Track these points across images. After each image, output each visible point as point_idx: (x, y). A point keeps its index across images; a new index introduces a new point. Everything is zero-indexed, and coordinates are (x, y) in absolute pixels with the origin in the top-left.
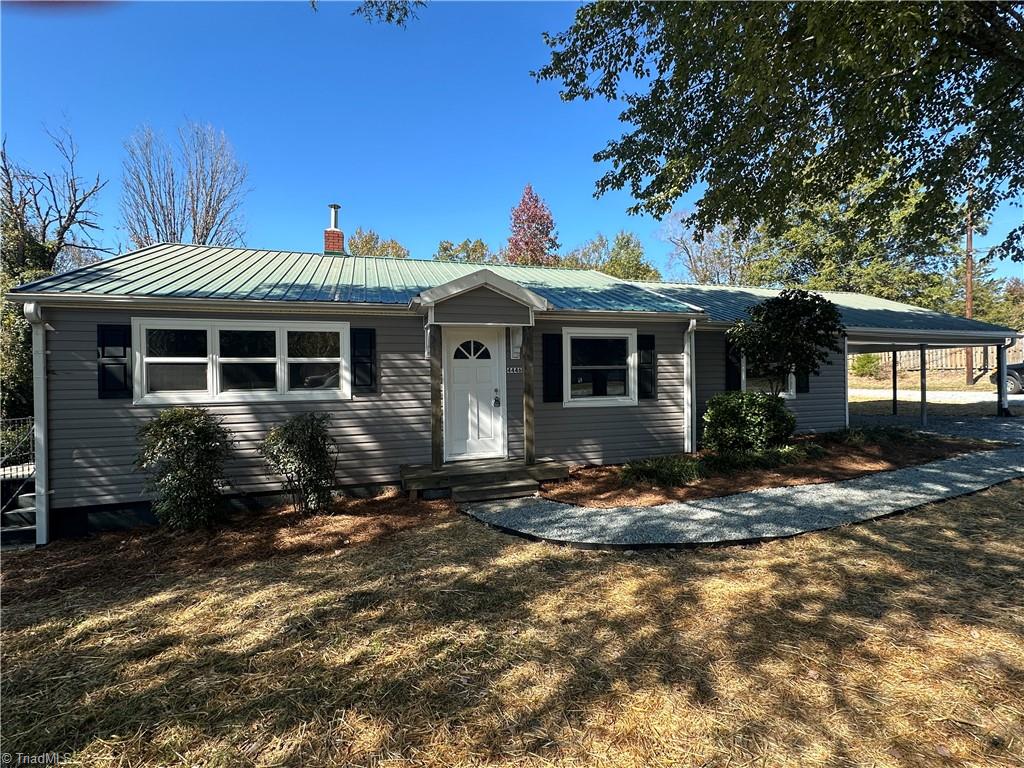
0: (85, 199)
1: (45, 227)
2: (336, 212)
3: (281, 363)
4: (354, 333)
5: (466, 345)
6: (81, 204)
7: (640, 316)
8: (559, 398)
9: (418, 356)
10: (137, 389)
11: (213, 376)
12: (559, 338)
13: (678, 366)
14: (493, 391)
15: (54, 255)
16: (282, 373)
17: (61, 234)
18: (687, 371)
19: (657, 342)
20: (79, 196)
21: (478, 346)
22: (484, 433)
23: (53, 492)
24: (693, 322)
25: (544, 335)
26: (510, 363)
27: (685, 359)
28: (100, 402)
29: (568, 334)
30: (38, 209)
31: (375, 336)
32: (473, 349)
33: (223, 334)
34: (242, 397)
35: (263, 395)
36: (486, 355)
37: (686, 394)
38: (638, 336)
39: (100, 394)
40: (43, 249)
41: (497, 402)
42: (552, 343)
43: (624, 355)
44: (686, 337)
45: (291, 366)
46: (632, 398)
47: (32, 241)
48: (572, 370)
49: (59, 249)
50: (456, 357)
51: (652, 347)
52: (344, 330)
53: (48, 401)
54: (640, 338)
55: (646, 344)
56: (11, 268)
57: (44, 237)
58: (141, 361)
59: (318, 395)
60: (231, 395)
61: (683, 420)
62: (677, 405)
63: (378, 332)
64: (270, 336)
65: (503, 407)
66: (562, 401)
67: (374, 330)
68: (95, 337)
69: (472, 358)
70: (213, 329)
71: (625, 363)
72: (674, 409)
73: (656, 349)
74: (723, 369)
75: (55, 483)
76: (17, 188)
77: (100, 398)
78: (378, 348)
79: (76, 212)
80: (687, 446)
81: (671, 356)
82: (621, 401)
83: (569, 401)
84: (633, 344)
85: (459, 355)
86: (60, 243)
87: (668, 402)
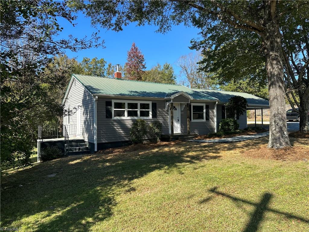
3: (139, 111)
4: (153, 104)
7: (206, 101)
9: (164, 109)
10: (113, 116)
11: (126, 113)
13: (213, 112)
14: (177, 118)
16: (139, 113)
18: (215, 113)
19: (209, 107)
21: (174, 107)
22: (176, 127)
24: (217, 102)
26: (181, 111)
27: (215, 111)
28: (107, 119)
29: (192, 105)
33: (128, 104)
34: (131, 118)
35: (136, 118)
36: (176, 109)
37: (215, 119)
39: (106, 117)
41: (178, 120)
43: (203, 110)
44: (215, 106)
45: (141, 111)
46: (204, 120)
48: (193, 113)
51: (208, 108)
52: (150, 103)
54: (206, 106)
55: (207, 107)
58: (113, 109)
59: (145, 118)
60: (129, 118)
61: (215, 125)
62: (213, 122)
63: (157, 104)
64: (137, 104)
65: (180, 122)
68: (105, 104)
70: (126, 102)
71: (203, 112)
72: (212, 123)
73: (209, 108)
74: (221, 113)
78: (157, 107)
80: (216, 131)
81: (212, 110)
82: (202, 121)
83: (192, 120)
84: (205, 107)
87: (211, 121)
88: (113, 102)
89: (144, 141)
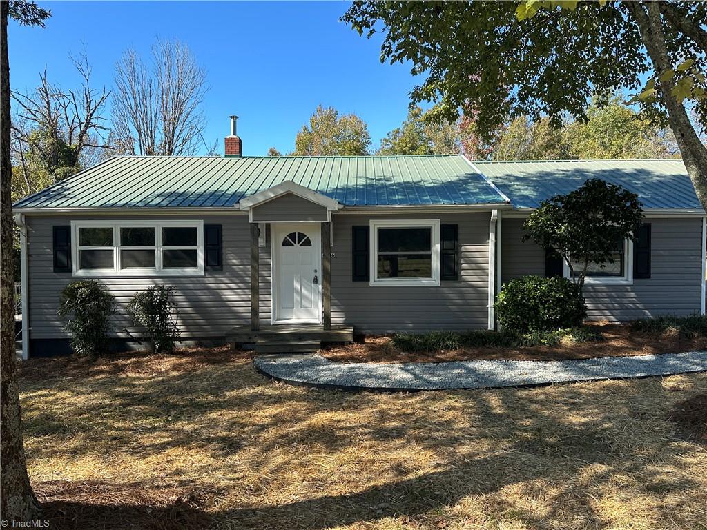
0: (96, 107)
1: (71, 132)
2: (234, 122)
3: (159, 250)
4: (206, 228)
5: (292, 236)
6: (94, 112)
8: (366, 277)
10: (74, 267)
11: (117, 259)
12: (367, 229)
14: (313, 271)
15: (77, 153)
16: (159, 257)
17: (81, 137)
19: (460, 232)
20: (93, 106)
21: (301, 236)
23: (31, 328)
24: (495, 212)
25: (353, 227)
27: (490, 246)
28: (55, 274)
29: (375, 226)
30: (67, 118)
31: (221, 230)
32: (298, 238)
33: (123, 230)
34: (133, 273)
35: (148, 272)
36: (308, 243)
38: (441, 225)
39: (54, 269)
40: (70, 150)
41: (315, 280)
42: (361, 233)
43: (428, 246)
44: (490, 226)
45: (165, 252)
46: (435, 281)
47: (62, 144)
48: (378, 256)
49: (80, 149)
50: (283, 245)
51: (456, 238)
52: (199, 225)
53: (29, 273)
54: (443, 227)
55: (449, 234)
56: (49, 166)
57: (70, 141)
58: (76, 248)
60: (128, 271)
61: (487, 300)
63: (223, 227)
64: (151, 231)
65: (319, 285)
66: (369, 280)
67: (221, 225)
68: (51, 234)
69: (297, 245)
70: (117, 226)
71: (429, 252)
75: (32, 323)
76: (53, 105)
77: (55, 271)
78: (224, 238)
79: (91, 119)
80: (490, 324)
82: (424, 281)
83: (375, 280)
84: (436, 234)
85: (286, 243)
86: (80, 144)
88: (75, 226)
89: (177, 343)
